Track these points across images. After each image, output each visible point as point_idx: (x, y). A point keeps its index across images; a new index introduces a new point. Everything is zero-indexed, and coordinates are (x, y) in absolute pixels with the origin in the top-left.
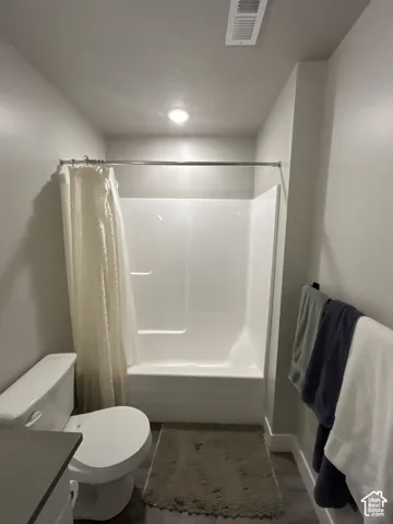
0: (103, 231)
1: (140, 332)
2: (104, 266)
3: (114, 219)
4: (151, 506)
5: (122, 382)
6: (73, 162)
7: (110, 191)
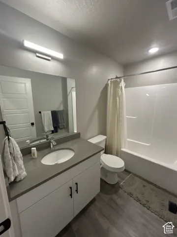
0: (118, 100)
3: (122, 96)
4: (122, 189)
5: (119, 151)
6: (112, 79)
7: (122, 87)
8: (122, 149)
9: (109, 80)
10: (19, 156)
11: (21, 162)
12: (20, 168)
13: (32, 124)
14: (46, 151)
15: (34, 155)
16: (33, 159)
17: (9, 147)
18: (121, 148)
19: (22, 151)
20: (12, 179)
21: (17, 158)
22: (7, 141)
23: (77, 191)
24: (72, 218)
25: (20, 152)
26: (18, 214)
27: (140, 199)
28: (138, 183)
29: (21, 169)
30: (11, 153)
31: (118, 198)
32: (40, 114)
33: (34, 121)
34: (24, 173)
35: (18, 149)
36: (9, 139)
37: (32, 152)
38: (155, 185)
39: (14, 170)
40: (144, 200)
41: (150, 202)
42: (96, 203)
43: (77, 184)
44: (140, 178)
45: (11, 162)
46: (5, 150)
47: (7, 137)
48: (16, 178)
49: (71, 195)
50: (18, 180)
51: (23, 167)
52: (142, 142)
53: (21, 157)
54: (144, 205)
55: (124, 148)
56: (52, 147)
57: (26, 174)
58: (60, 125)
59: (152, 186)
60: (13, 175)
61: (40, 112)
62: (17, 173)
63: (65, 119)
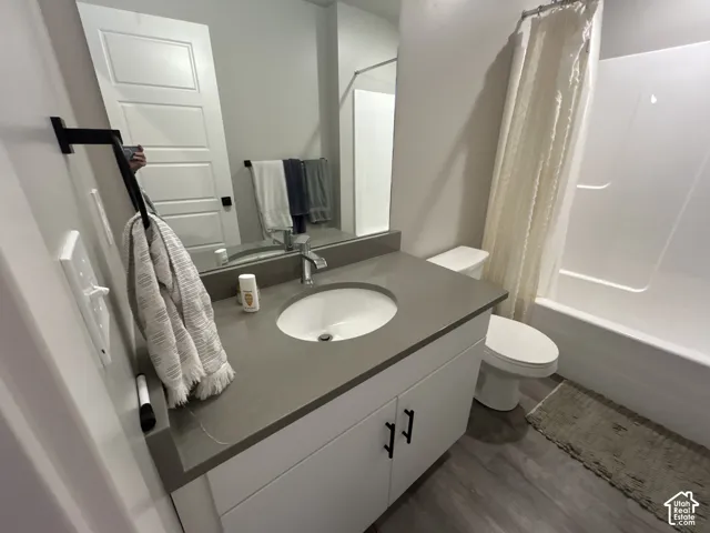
0: (559, 107)
1: (562, 271)
2: (546, 156)
3: (580, 89)
4: (536, 429)
5: (526, 307)
6: (542, 9)
7: (588, 41)
8: (538, 301)
9: (524, 16)
10: (198, 302)
11: (207, 324)
12: (206, 351)
13: (226, 202)
14: (287, 289)
15: (250, 301)
16: (245, 313)
17: (153, 257)
18: (533, 296)
19: (207, 281)
20: (182, 392)
21: (192, 306)
22: (139, 229)
23: (408, 436)
24: (383, 509)
25: (200, 286)
26: (218, 519)
27: (610, 471)
28: (593, 414)
29: (212, 351)
30: (162, 285)
31: (525, 459)
32: (247, 169)
33: (230, 193)
34: (225, 370)
35: (193, 272)
36: (147, 223)
37: (243, 288)
38: (660, 429)
39: (185, 357)
40: (623, 475)
41: (647, 485)
42: (452, 463)
43: (411, 414)
44: (600, 397)
45: (168, 322)
46: (138, 271)
47: (139, 214)
48: (195, 387)
49: (390, 449)
50: (204, 393)
51: (217, 344)
52: (611, 281)
53: (206, 307)
54: (626, 492)
55: (546, 297)
56: (307, 275)
57: (231, 372)
58: (312, 210)
59: (647, 431)
60: (185, 377)
61: (248, 164)
62: (198, 369)
63: (327, 194)
